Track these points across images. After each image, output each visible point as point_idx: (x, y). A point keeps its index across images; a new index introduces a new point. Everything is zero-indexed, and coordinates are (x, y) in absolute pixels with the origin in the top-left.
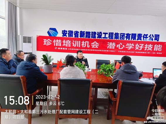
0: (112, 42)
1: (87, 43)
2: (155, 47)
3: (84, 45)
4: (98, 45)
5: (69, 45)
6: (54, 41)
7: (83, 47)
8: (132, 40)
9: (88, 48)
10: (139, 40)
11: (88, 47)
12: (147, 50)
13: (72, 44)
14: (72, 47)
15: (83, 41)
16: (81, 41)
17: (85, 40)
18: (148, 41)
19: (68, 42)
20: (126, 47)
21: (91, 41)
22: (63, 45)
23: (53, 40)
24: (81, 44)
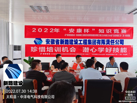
0: (87, 47)
1: (66, 48)
2: (121, 50)
3: (64, 50)
4: (75, 50)
5: (52, 51)
6: (40, 48)
7: (63, 52)
8: (102, 45)
9: (67, 53)
10: (108, 45)
11: (67, 51)
12: (115, 52)
13: (54, 50)
14: (54, 52)
15: (63, 47)
16: (62, 47)
17: (64, 46)
18: (115, 45)
19: (51, 48)
20: (98, 51)
21: (69, 47)
22: (47, 51)
23: (38, 47)
24: (62, 49)
